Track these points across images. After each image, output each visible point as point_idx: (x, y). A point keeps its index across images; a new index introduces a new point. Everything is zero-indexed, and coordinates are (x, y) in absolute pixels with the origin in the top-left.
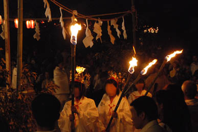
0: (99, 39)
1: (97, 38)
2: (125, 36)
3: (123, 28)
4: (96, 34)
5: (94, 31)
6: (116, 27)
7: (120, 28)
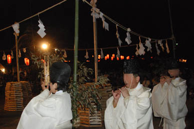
0: (149, 51)
1: (148, 50)
2: (168, 52)
3: (167, 47)
4: (147, 47)
5: (146, 45)
6: (161, 45)
7: (164, 46)
